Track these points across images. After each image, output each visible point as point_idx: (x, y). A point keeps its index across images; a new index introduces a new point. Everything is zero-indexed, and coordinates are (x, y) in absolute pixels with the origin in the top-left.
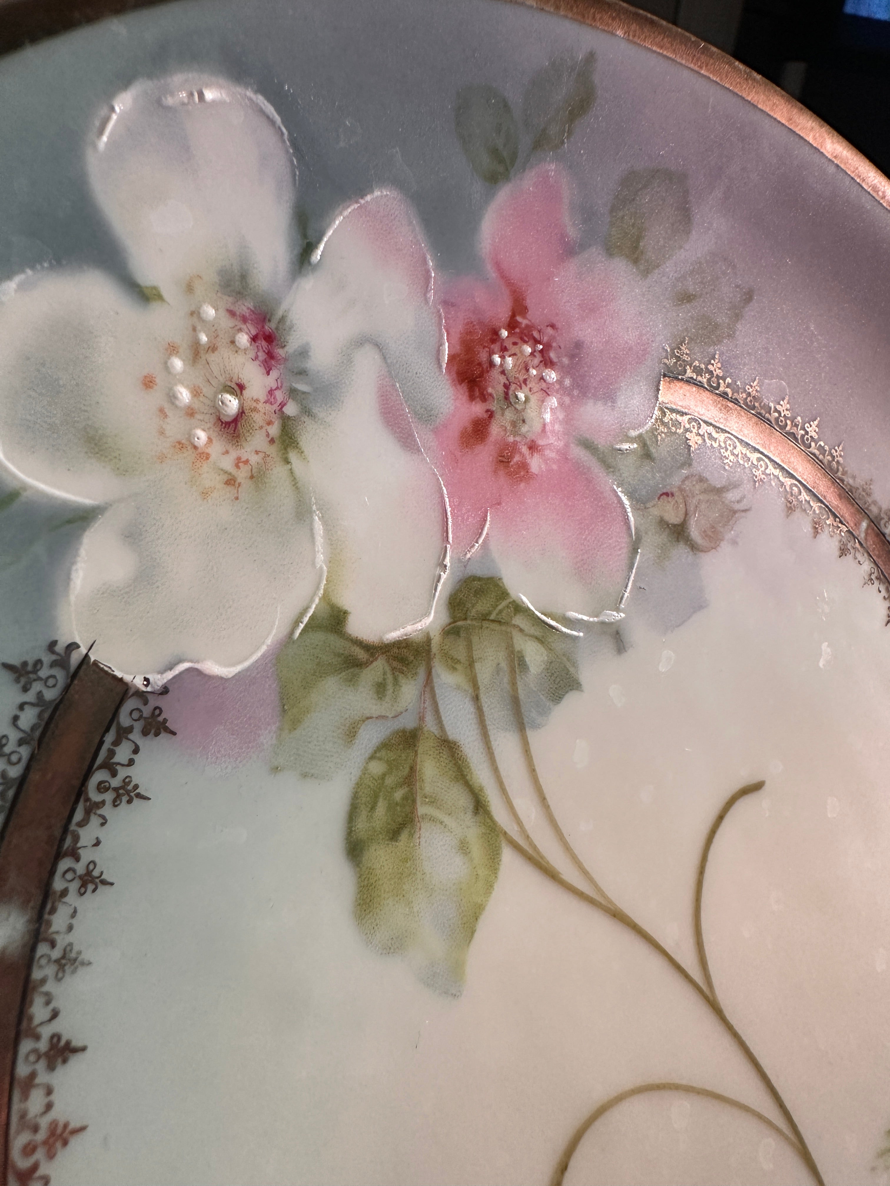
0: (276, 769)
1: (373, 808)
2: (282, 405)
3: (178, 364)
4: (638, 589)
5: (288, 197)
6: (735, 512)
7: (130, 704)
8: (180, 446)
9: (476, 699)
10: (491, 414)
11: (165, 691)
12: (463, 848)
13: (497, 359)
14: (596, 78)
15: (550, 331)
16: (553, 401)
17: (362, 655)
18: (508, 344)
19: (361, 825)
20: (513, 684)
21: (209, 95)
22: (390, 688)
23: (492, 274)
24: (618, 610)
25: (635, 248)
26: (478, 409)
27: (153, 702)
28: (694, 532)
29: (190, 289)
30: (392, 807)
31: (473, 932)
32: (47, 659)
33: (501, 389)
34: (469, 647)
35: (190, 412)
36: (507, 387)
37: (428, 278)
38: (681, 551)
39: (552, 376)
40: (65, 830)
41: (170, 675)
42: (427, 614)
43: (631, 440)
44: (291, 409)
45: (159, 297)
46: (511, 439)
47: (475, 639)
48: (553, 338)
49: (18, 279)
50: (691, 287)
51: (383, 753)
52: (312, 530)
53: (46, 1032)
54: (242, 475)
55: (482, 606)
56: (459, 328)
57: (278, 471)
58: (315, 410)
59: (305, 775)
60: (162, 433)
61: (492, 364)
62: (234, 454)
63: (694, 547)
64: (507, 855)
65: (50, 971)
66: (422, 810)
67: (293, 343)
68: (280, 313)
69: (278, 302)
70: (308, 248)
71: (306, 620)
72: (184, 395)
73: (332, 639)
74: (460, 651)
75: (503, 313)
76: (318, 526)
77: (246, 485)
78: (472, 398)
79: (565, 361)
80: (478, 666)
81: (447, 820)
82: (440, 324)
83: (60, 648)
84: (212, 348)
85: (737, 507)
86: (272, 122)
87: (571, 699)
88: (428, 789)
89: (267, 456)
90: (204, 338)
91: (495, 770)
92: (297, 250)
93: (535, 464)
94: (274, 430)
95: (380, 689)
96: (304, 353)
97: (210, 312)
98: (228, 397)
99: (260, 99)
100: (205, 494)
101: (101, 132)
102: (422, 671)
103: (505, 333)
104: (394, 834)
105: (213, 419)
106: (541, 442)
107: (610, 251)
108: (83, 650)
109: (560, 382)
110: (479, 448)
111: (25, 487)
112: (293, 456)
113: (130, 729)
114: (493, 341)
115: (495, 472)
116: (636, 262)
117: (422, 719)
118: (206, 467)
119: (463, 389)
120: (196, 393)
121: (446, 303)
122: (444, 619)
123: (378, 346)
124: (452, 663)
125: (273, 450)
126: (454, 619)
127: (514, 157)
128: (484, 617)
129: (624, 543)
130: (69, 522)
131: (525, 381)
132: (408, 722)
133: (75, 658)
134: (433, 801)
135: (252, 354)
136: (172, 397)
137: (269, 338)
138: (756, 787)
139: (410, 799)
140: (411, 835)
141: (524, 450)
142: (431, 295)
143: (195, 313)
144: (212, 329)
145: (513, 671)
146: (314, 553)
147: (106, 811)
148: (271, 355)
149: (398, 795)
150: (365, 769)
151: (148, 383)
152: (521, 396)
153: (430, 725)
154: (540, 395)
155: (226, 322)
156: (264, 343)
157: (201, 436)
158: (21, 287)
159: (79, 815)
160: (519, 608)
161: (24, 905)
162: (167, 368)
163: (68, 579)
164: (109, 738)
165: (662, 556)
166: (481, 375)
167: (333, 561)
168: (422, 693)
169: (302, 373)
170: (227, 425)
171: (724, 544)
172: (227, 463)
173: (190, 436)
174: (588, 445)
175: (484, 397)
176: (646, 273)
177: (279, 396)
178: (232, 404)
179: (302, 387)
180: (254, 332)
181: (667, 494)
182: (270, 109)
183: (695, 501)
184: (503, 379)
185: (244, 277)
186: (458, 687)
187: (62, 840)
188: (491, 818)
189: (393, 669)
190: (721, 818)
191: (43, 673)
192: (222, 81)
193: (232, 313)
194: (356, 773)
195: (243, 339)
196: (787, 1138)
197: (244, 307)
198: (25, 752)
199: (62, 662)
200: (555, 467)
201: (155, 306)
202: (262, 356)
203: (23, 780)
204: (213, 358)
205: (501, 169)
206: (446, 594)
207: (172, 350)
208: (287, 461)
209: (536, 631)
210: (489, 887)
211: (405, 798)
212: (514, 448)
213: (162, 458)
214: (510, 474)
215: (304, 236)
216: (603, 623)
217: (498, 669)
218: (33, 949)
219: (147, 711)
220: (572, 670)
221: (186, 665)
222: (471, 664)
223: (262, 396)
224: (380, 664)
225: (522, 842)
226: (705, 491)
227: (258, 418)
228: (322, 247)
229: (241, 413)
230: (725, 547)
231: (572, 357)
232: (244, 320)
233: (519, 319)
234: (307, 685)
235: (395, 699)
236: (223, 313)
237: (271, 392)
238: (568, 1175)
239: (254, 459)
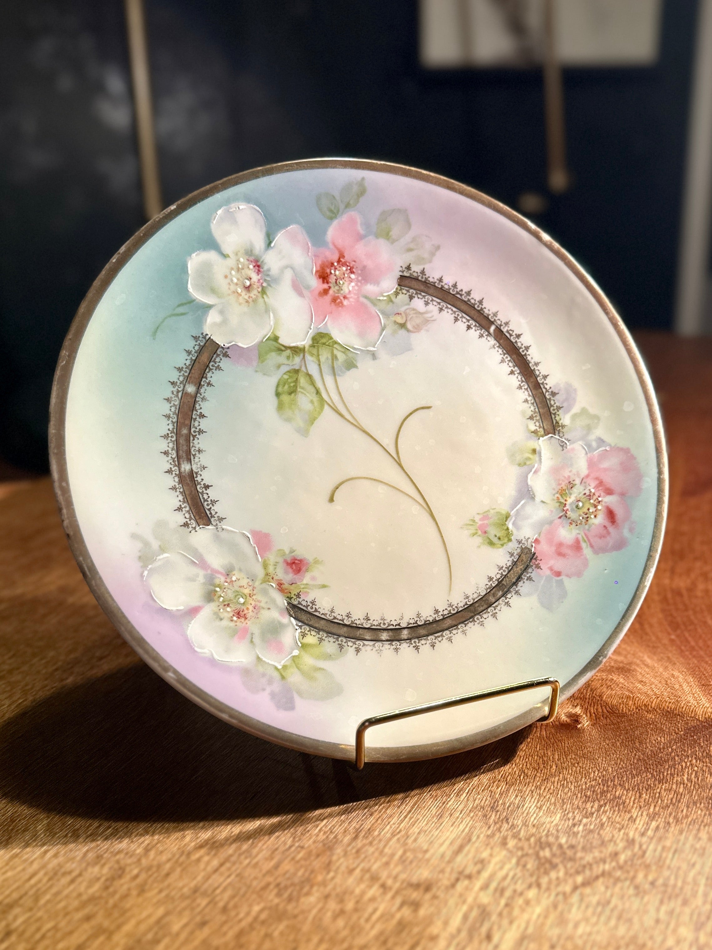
0: (256, 371)
1: (284, 386)
2: (262, 283)
3: (233, 273)
4: (384, 342)
5: (264, 230)
6: (428, 321)
7: (220, 349)
8: (234, 292)
9: (319, 365)
10: (330, 287)
11: (228, 348)
12: (312, 402)
13: (333, 272)
14: (366, 184)
15: (353, 263)
16: (353, 284)
17: (283, 348)
18: (337, 267)
19: (280, 389)
20: (333, 363)
21: (241, 207)
22: (291, 358)
23: (331, 246)
24: (374, 347)
25: (388, 234)
26: (326, 286)
27: (225, 350)
28: (409, 326)
29: (237, 254)
30: (290, 387)
31: (313, 423)
32: (201, 336)
33: (334, 281)
34: (318, 351)
35: (237, 284)
36: (336, 280)
37: (309, 248)
38: (402, 332)
39: (353, 276)
40: (204, 373)
41: (230, 345)
42: (304, 340)
43: (384, 296)
44: (265, 285)
45: (229, 256)
46: (337, 295)
47: (320, 349)
48: (354, 265)
49: (196, 253)
50: (412, 246)
51: (288, 373)
52: (269, 315)
53: (199, 411)
54: (250, 300)
55: (324, 340)
56: (319, 262)
57: (260, 300)
58: (272, 285)
59: (264, 374)
60: (229, 289)
61: (331, 273)
62: (248, 295)
63: (408, 331)
64: (326, 407)
65: (200, 400)
66: (299, 390)
67: (265, 268)
68: (261, 260)
69: (261, 257)
70: (270, 243)
71: (267, 337)
72: (235, 280)
73: (274, 343)
74: (315, 351)
75: (335, 257)
76: (271, 315)
77: (251, 303)
78: (323, 282)
79: (360, 272)
80: (320, 357)
81: (307, 394)
82: (313, 262)
83: (204, 334)
84: (243, 269)
85: (429, 319)
86: (259, 211)
87: (353, 370)
88: (301, 385)
89: (257, 296)
90: (240, 266)
91: (324, 385)
92: (267, 243)
93: (345, 302)
94: (260, 290)
95: (288, 358)
96: (269, 270)
97: (242, 260)
98: (246, 281)
99: (255, 207)
100: (240, 304)
101: (215, 219)
102: (302, 355)
103: (336, 264)
104: (290, 394)
105: (242, 287)
106: (348, 296)
107: (377, 236)
108: (209, 336)
109: (357, 278)
110: (325, 297)
111: (197, 298)
112: (265, 296)
113: (220, 355)
114: (332, 266)
115: (331, 304)
116: (388, 239)
117: (301, 367)
118: (241, 298)
119: (321, 280)
120: (238, 279)
121: (315, 256)
122: (310, 342)
123: (292, 268)
124: (312, 355)
125: (259, 295)
126: (313, 343)
127: (338, 211)
128: (324, 344)
129: (379, 328)
130: (207, 307)
131: (343, 278)
132: (297, 367)
133: (207, 337)
134: (303, 388)
135: (254, 270)
136: (232, 280)
137: (259, 266)
138: (429, 408)
139: (296, 386)
140: (295, 395)
141: (342, 298)
142: (310, 254)
143: (238, 260)
144: (243, 265)
145: (333, 360)
146: (270, 321)
147: (214, 371)
148: (259, 271)
149: (292, 385)
150: (282, 377)
151: (226, 277)
152: (341, 282)
153: (303, 369)
154: (349, 282)
155: (247, 262)
156: (257, 268)
157: (239, 290)
158: (196, 255)
159: (207, 370)
160: (336, 343)
161: (195, 385)
162: (231, 273)
163: (206, 320)
164: (215, 356)
165: (394, 332)
166: (327, 276)
167: (276, 324)
168: (301, 361)
169: (268, 275)
170: (247, 288)
171: (422, 331)
172: (246, 297)
173: (236, 290)
174: (366, 297)
175: (328, 283)
176: (392, 243)
177: (261, 281)
178: (248, 283)
179: (268, 279)
180: (254, 265)
181: (398, 314)
182: (258, 208)
183: (410, 316)
184: (335, 278)
185: (251, 251)
186: (313, 361)
187: (204, 374)
188: (321, 395)
189: (293, 353)
190: (411, 414)
191: (200, 339)
192: (244, 204)
193: (248, 260)
194: (279, 377)
195: (251, 267)
196: (425, 509)
197: (252, 258)
198: (196, 355)
199: (204, 338)
200: (353, 303)
201: (228, 259)
202: (257, 271)
203: (195, 360)
204: (243, 271)
205: (334, 215)
206: (311, 336)
207: (232, 269)
208: (263, 298)
209: (343, 350)
210: (320, 413)
211: (294, 386)
212: (338, 297)
213: (229, 295)
214: (336, 305)
215: (269, 239)
216: (368, 350)
217: (327, 358)
218: (197, 394)
219: (224, 352)
220: (354, 362)
221: (233, 343)
222: (318, 355)
223: (256, 281)
224: (289, 351)
225: (332, 405)
226: (416, 313)
227: (255, 287)
228: (274, 242)
229: (250, 285)
230: (423, 332)
231: (362, 270)
232: (252, 262)
233: (342, 259)
234: (267, 353)
235: (293, 361)
236: (246, 260)
237: (259, 280)
238: (338, 490)
239: (254, 297)
